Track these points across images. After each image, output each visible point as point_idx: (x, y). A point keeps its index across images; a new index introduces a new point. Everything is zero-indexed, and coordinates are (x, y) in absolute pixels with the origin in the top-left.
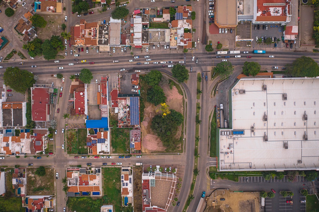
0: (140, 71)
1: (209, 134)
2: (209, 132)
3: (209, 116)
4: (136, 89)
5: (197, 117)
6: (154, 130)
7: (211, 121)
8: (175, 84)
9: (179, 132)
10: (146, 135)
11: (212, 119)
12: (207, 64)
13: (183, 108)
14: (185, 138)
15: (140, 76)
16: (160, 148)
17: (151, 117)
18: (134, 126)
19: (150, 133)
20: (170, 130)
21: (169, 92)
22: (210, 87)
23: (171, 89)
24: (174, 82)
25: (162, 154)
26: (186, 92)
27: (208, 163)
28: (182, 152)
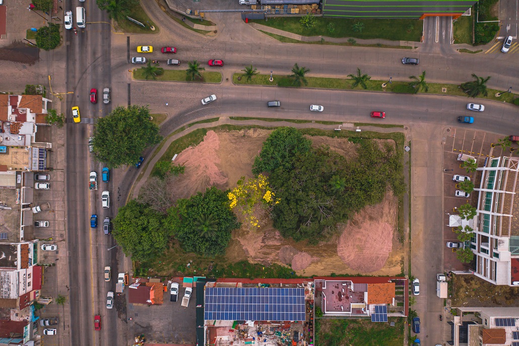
0: (121, 275)
1: (341, 44)
2: (333, 44)
3: (280, 44)
4: (182, 291)
5: (283, 83)
6: (325, 232)
7: (298, 37)
8: (168, 157)
9: (334, 146)
10: (342, 258)
11: (291, 30)
12: (103, 46)
13: (251, 132)
14: (351, 126)
15: (137, 275)
16: (388, 210)
17: (281, 240)
18: (308, 301)
19: (335, 246)
20: (326, 178)
21: (194, 178)
22: (182, 37)
23: (183, 169)
24: (162, 159)
25: (406, 206)
26: (196, 120)
27: (442, 50)
28: (403, 136)
